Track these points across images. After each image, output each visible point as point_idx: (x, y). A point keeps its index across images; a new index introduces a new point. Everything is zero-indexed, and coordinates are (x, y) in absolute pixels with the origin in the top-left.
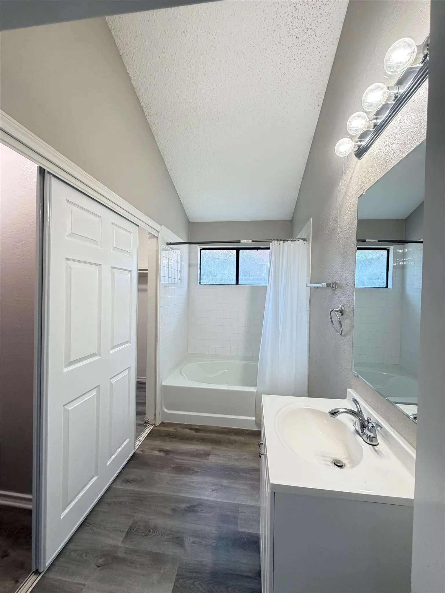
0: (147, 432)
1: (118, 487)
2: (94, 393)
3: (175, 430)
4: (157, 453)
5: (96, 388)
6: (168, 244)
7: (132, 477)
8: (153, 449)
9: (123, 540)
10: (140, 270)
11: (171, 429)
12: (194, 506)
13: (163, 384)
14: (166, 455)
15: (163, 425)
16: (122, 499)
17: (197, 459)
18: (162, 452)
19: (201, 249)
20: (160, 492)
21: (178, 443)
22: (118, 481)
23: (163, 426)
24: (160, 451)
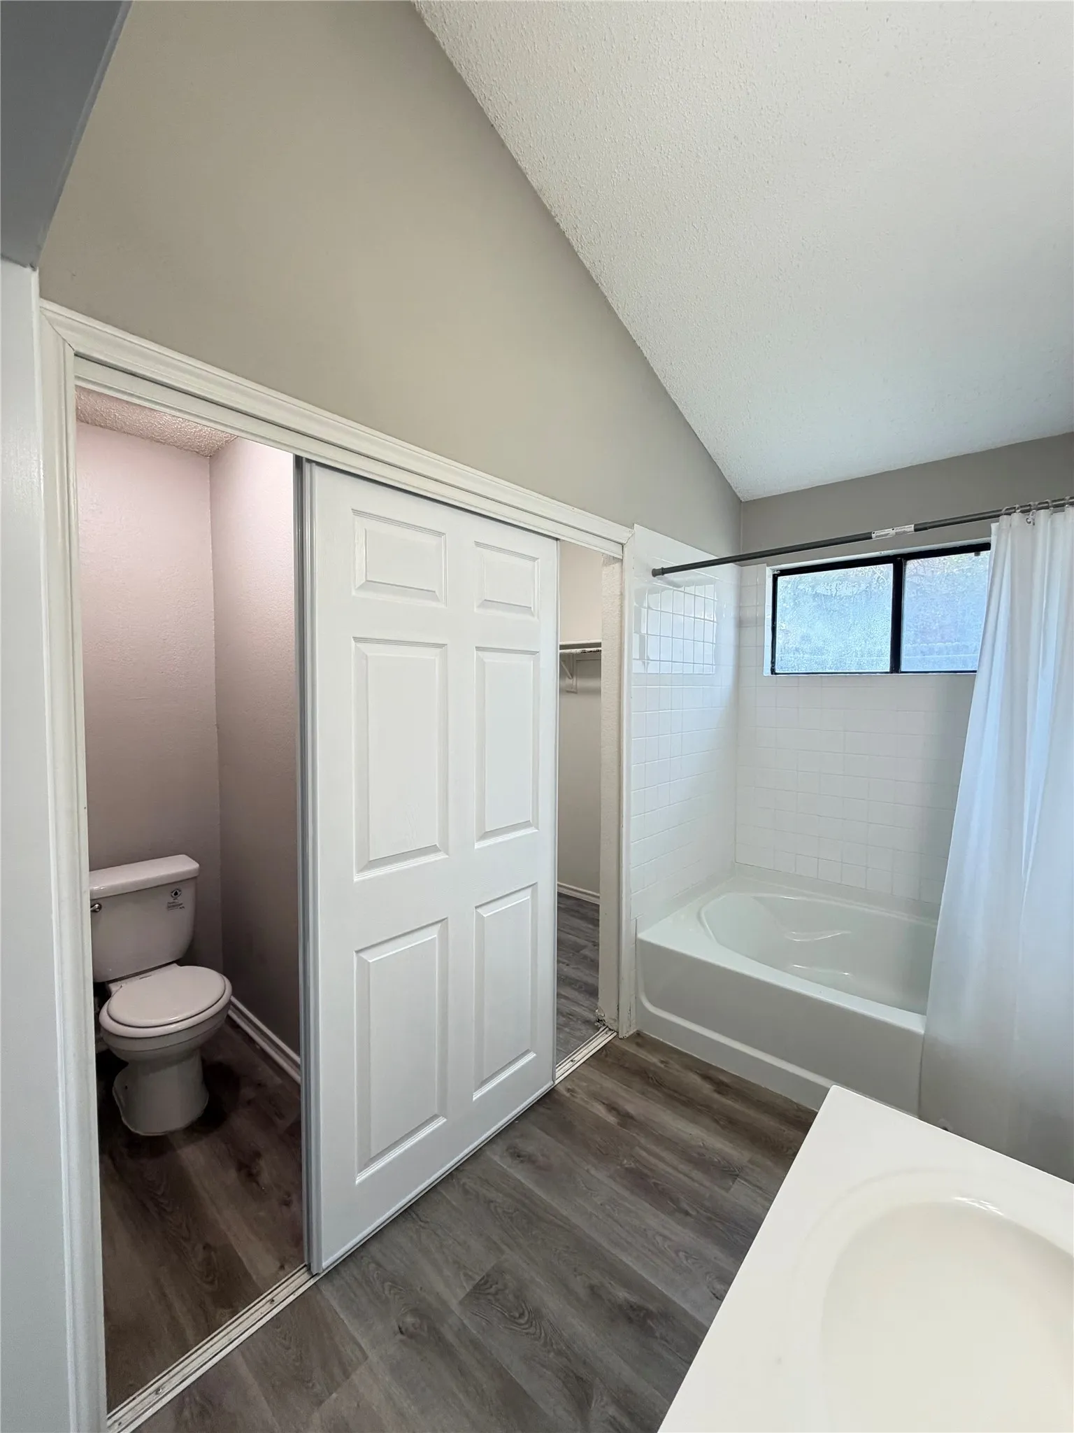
0: (595, 1044)
1: (496, 1158)
2: (433, 934)
3: (662, 1066)
4: (600, 1110)
5: (439, 925)
6: (657, 573)
7: (529, 1148)
8: (596, 1096)
9: (464, 1297)
10: (562, 647)
11: (653, 1059)
12: (649, 1314)
13: (641, 936)
14: (618, 1124)
15: (639, 1040)
16: (492, 1194)
17: (697, 1174)
18: (614, 1112)
19: (776, 573)
20: (576, 1220)
21: (659, 1106)
22: (500, 1147)
23: (638, 1045)
24: (612, 1108)
